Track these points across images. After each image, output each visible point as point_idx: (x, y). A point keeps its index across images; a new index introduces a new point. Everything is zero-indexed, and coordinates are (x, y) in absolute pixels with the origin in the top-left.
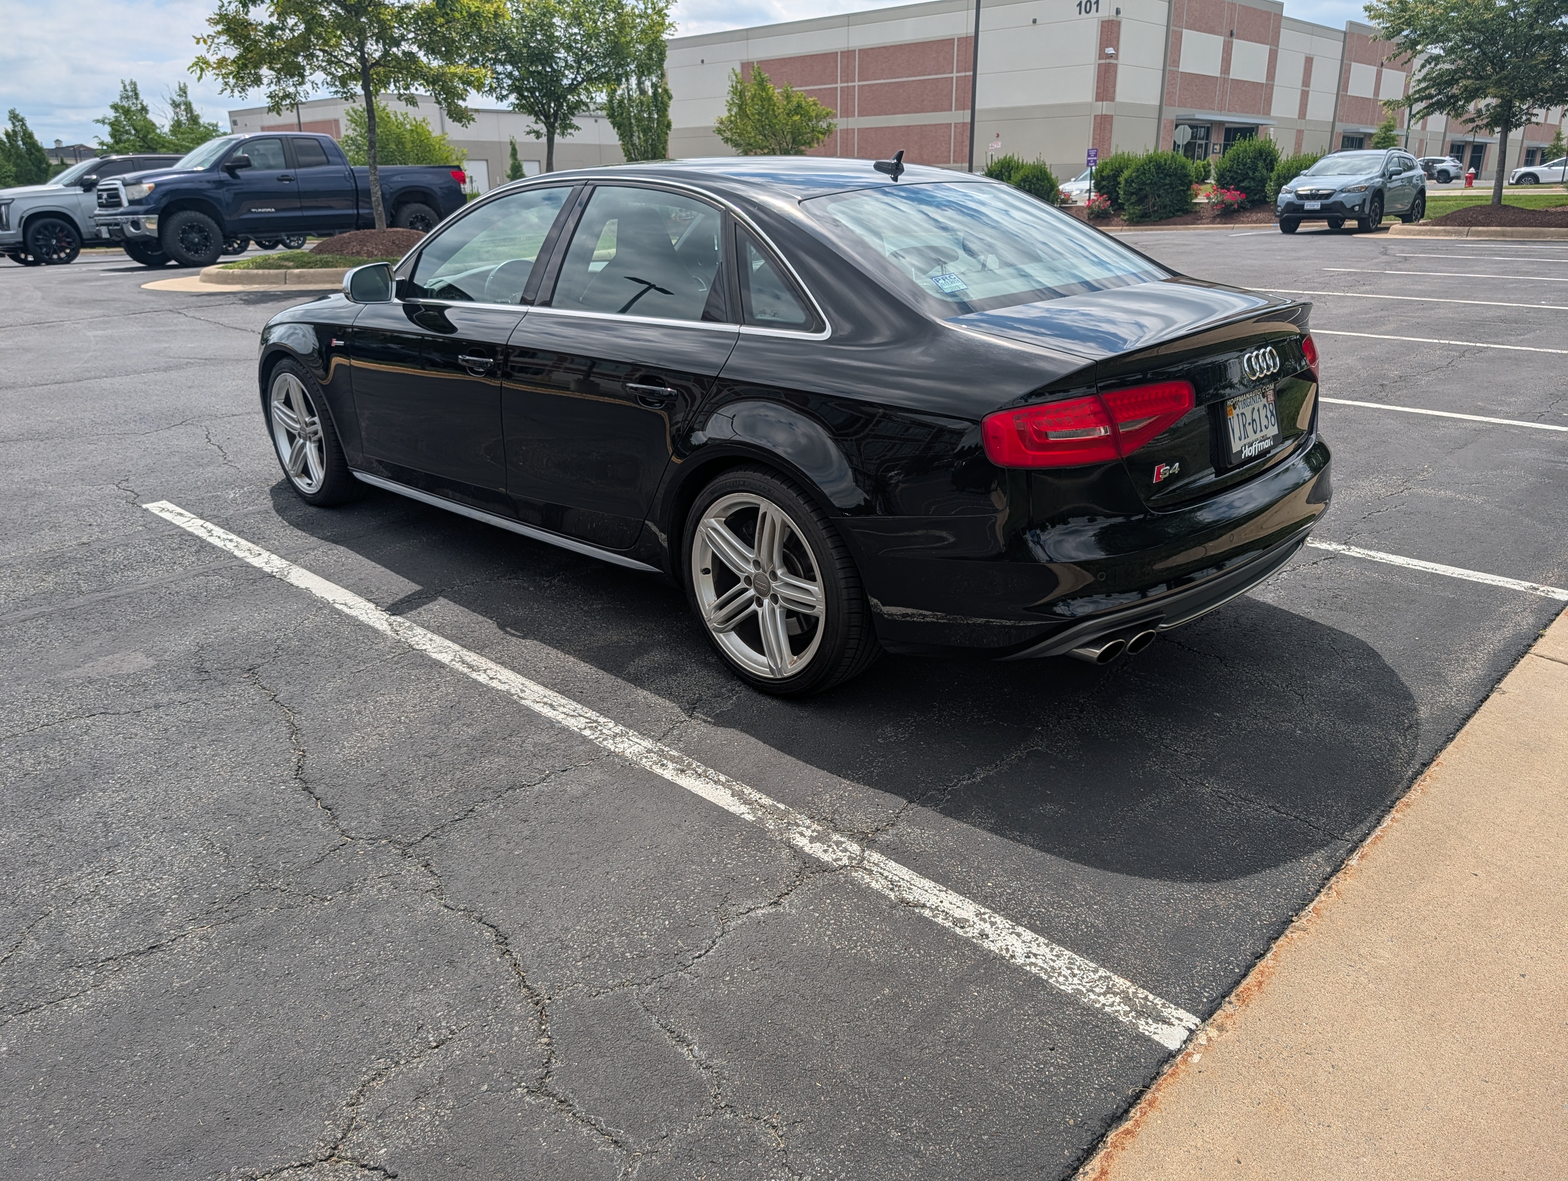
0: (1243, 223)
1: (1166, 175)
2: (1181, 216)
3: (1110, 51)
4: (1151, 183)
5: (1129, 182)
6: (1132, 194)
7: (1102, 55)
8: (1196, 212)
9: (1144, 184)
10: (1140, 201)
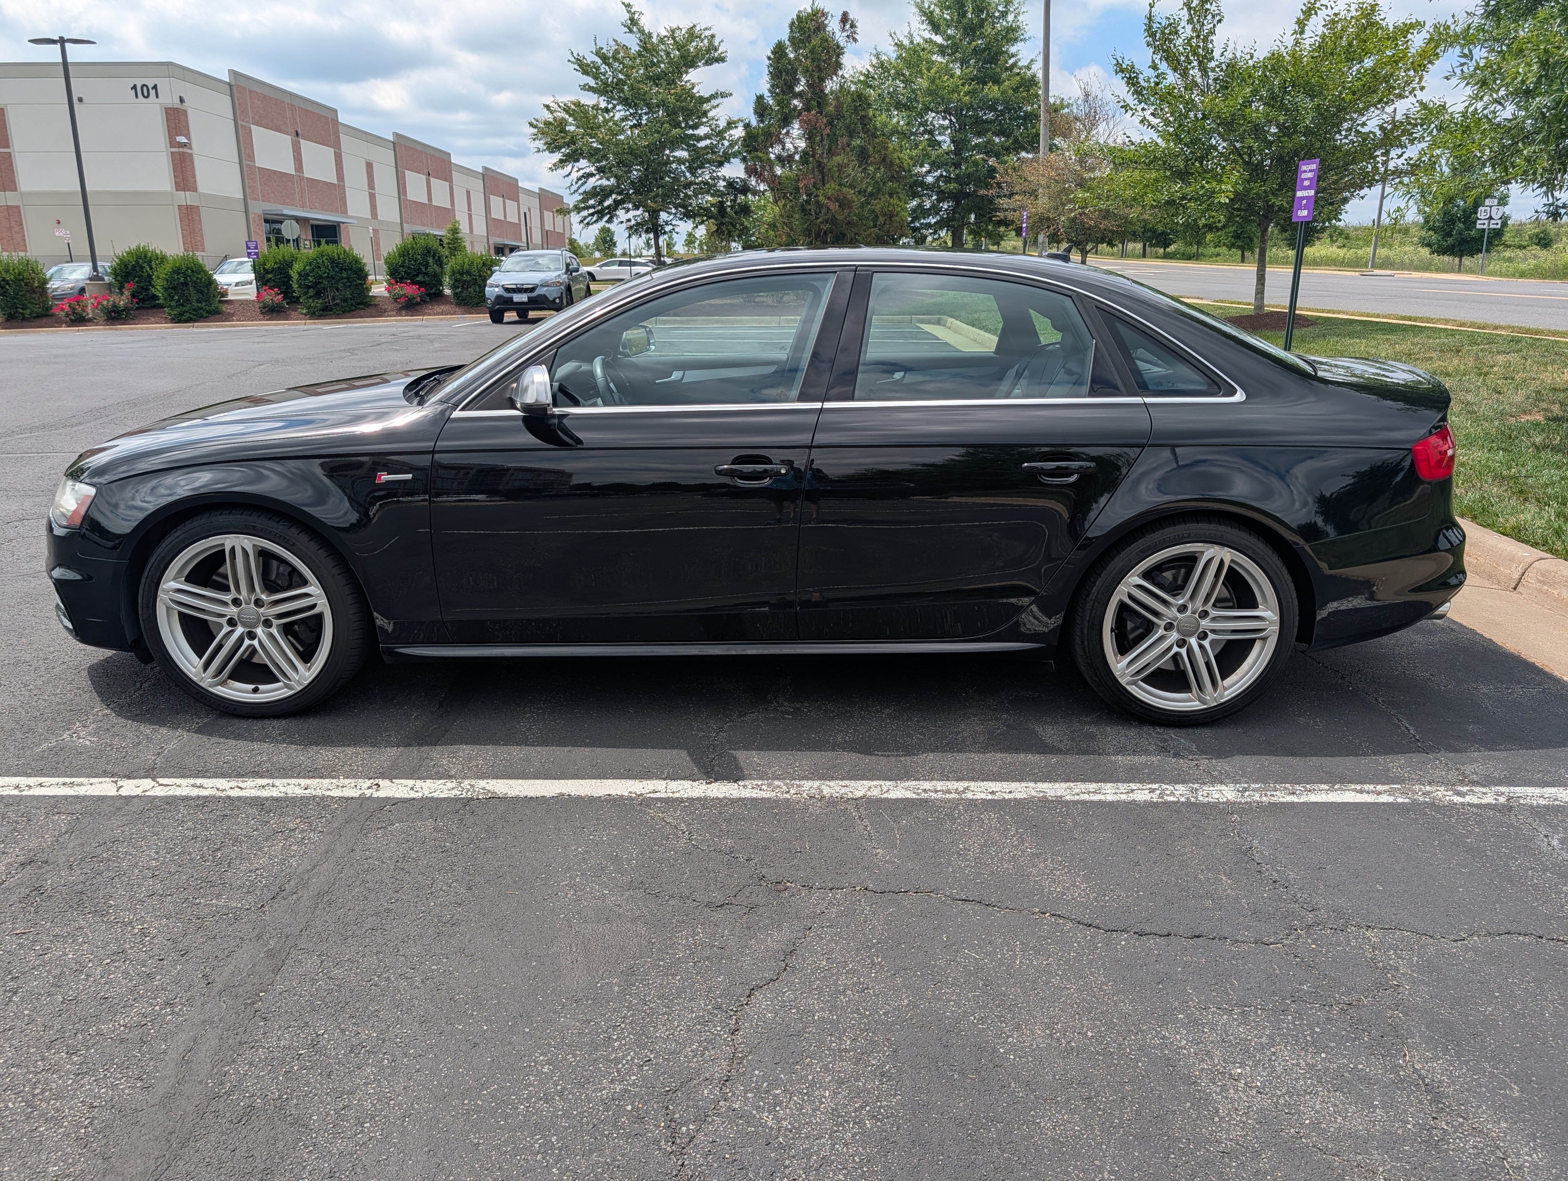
0: (430, 314)
1: (341, 269)
2: (361, 309)
3: (182, 139)
4: (328, 277)
5: (303, 275)
6: (309, 287)
7: (173, 143)
8: (376, 305)
9: (320, 277)
10: (318, 295)
